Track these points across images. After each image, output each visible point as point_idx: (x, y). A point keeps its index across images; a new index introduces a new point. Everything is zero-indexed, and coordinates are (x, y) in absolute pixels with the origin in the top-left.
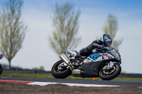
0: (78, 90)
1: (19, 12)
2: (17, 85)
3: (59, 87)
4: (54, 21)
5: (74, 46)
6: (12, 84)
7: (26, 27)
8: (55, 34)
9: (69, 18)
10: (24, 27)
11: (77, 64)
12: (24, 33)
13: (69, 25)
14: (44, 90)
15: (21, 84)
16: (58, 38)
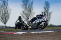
0: (36, 34)
1: (7, 3)
2: (10, 34)
3: (28, 34)
4: (22, 6)
5: (32, 16)
6: (8, 34)
7: (11, 10)
8: (23, 12)
9: (28, 4)
10: (10, 9)
11: (30, 24)
12: (10, 12)
13: (29, 7)
14: (22, 36)
15: (12, 34)
16: (25, 13)
